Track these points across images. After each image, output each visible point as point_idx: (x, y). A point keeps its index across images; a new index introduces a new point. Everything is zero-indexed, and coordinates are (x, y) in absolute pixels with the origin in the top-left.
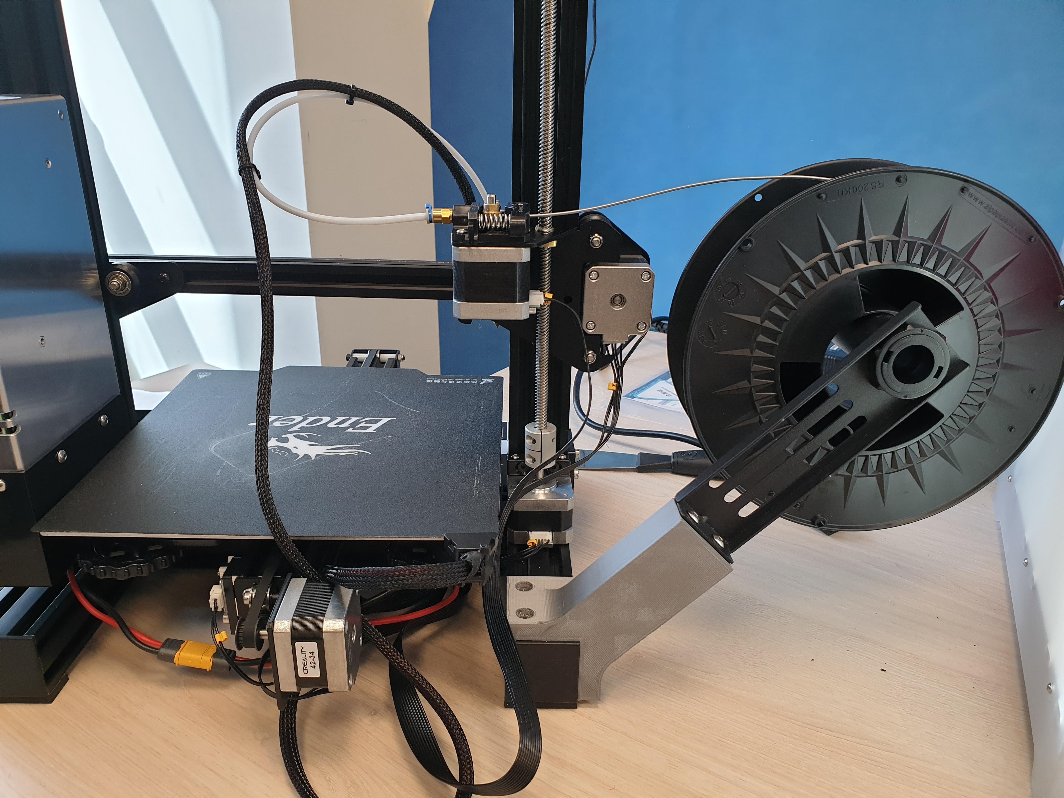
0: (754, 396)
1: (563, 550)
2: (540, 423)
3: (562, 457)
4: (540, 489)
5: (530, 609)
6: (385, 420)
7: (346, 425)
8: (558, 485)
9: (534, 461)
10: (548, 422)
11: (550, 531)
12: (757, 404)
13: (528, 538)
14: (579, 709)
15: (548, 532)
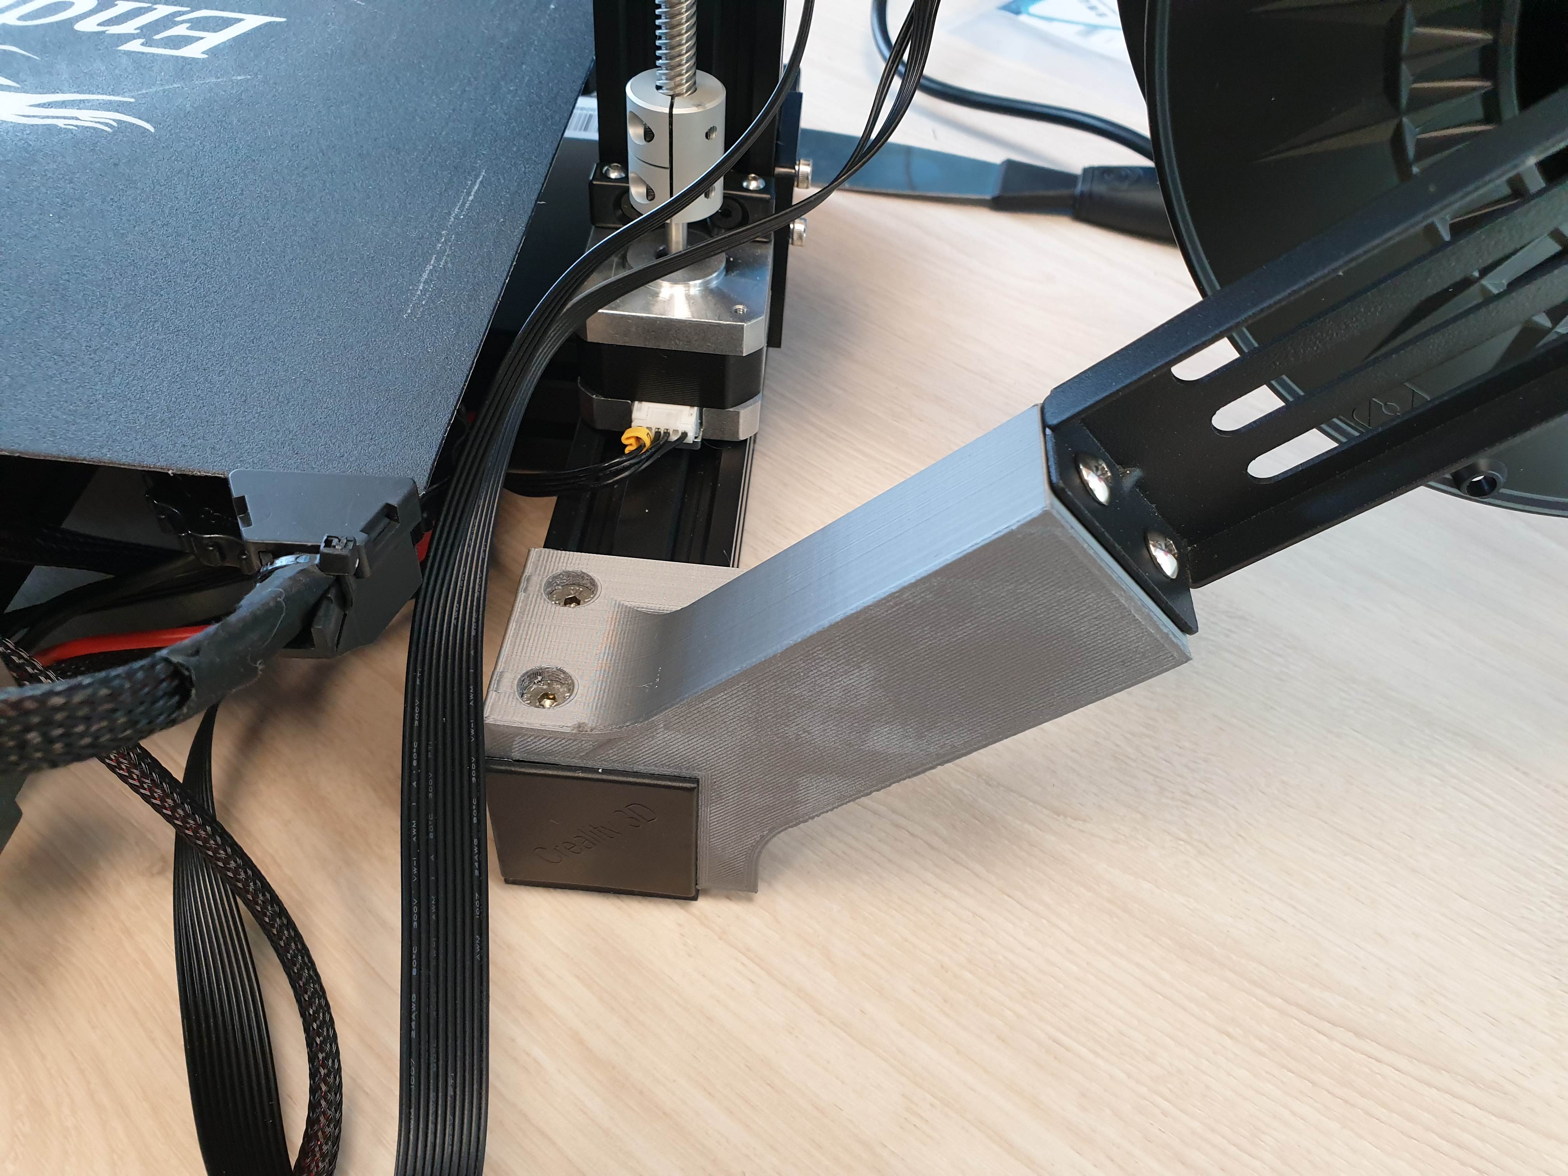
0: (1406, 35)
1: (726, 458)
2: (673, 73)
3: (753, 185)
4: (675, 282)
5: (564, 673)
6: (251, 21)
7: (129, 27)
8: (730, 267)
9: (650, 194)
10: (697, 68)
11: (692, 405)
12: (1405, 71)
13: (628, 423)
14: (703, 904)
15: (688, 408)
